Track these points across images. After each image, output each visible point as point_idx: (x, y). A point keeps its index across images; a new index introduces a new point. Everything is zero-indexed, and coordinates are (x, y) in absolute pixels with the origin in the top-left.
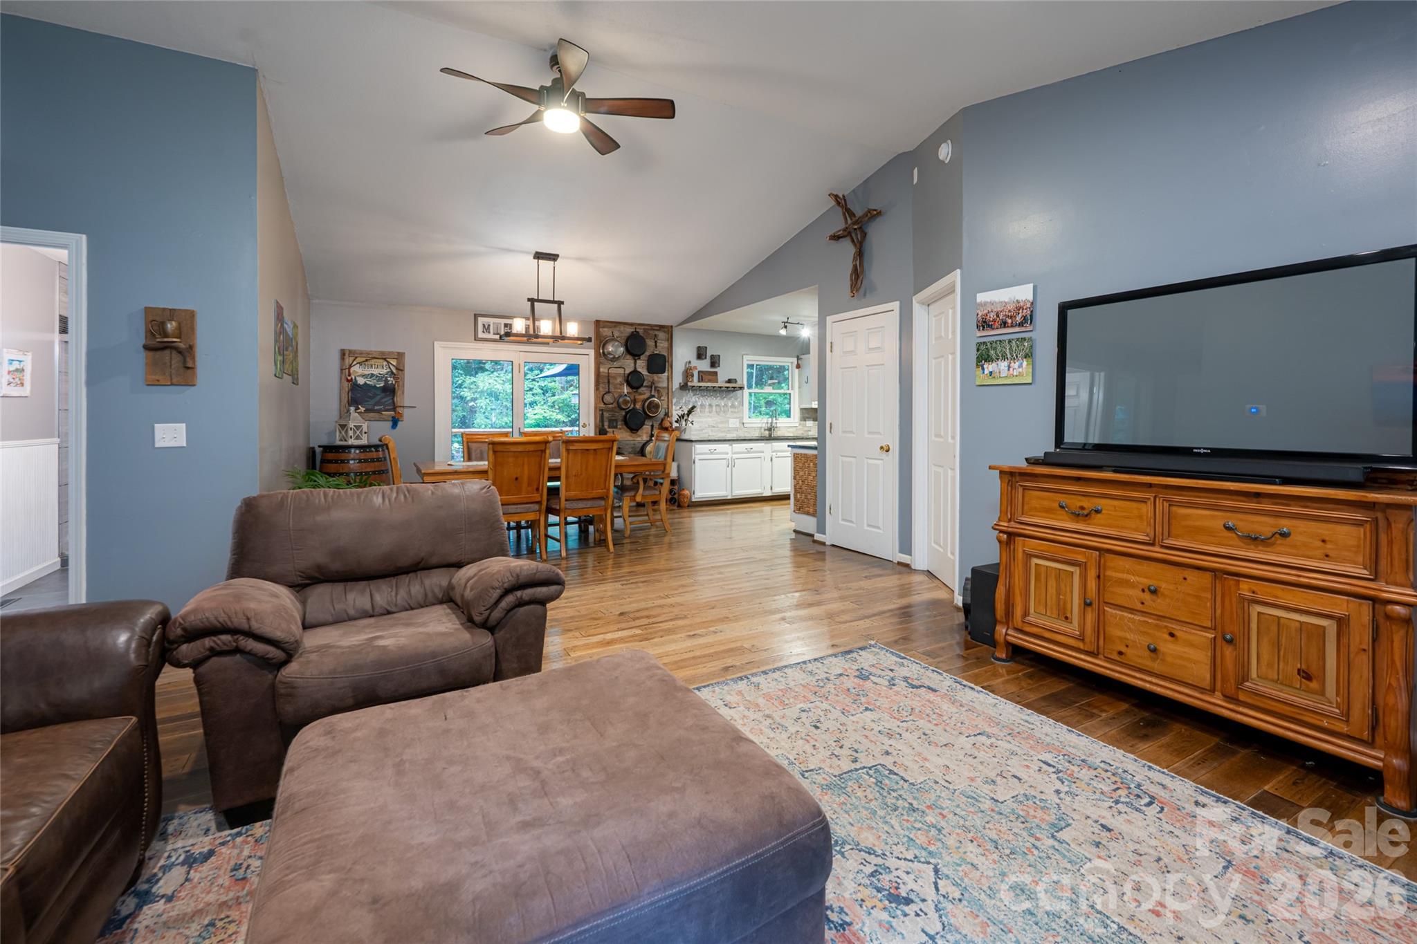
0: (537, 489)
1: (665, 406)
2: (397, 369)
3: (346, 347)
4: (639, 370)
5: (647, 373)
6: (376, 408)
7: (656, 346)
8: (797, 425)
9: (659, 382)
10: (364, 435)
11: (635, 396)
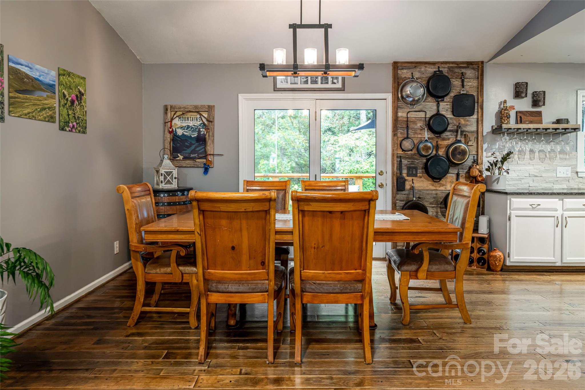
0: (263, 263)
1: (474, 152)
3: (169, 103)
4: (443, 113)
5: (452, 117)
6: (192, 156)
7: (463, 86)
9: (467, 125)
10: (174, 180)
11: (437, 142)
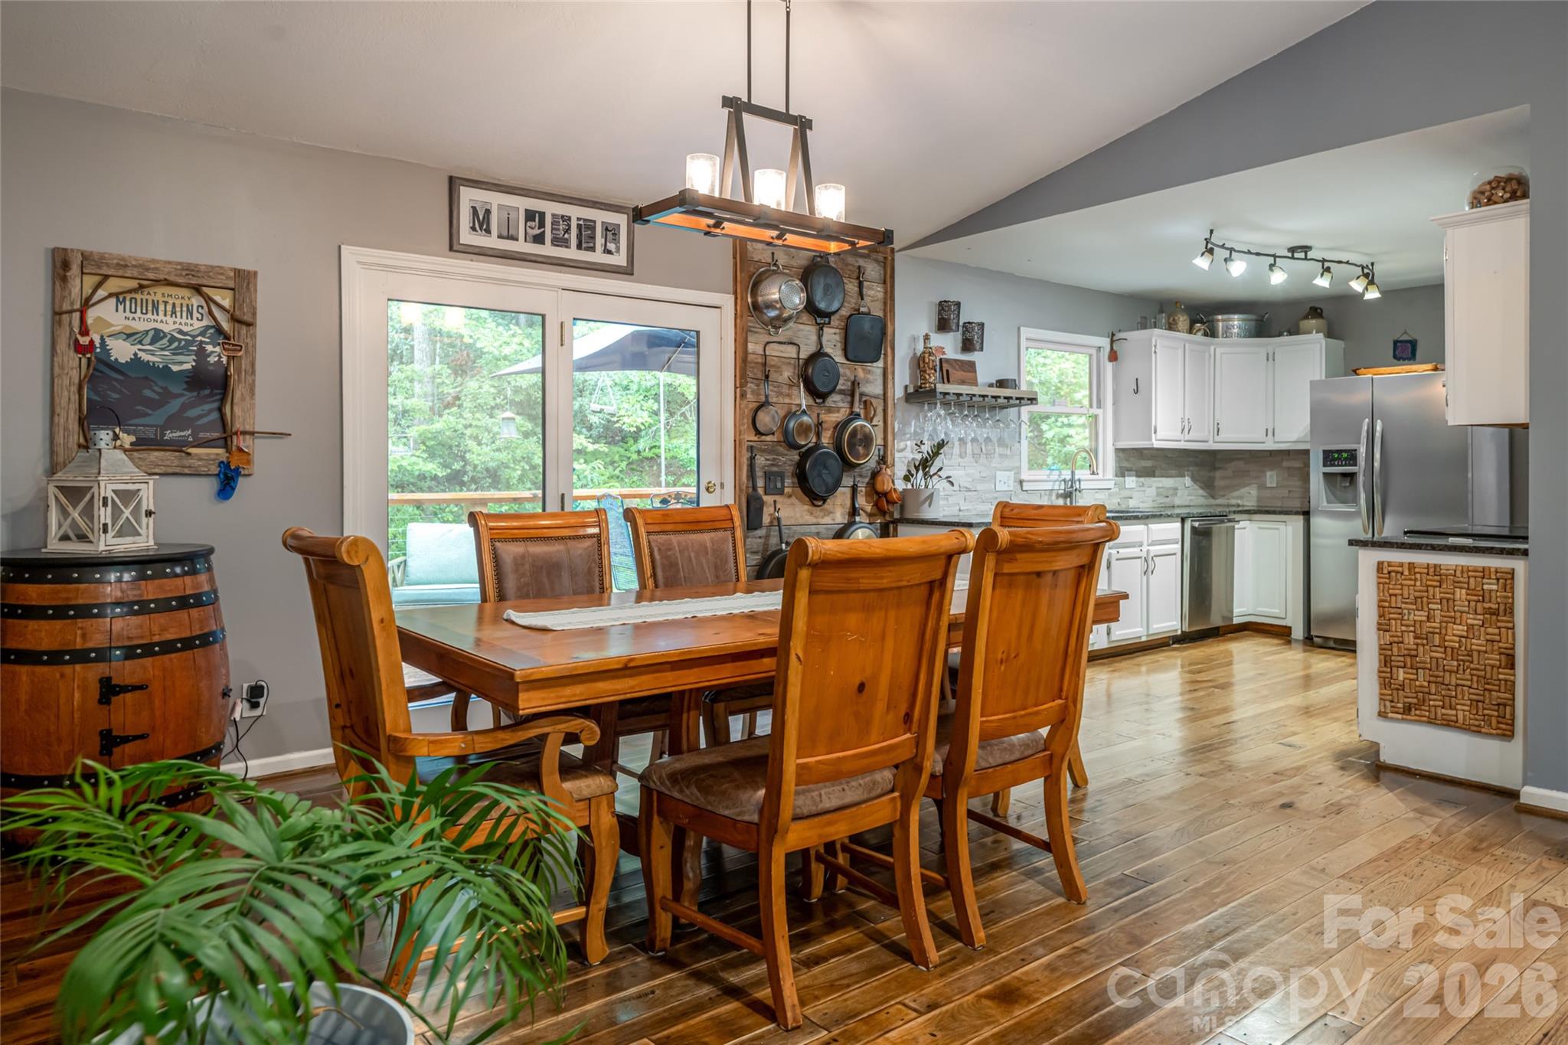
0: (907, 718)
1: (880, 441)
2: (234, 320)
3: (74, 243)
4: (828, 350)
5: (844, 361)
6: (169, 435)
7: (861, 295)
8: (1110, 484)
9: (868, 381)
10: (144, 520)
11: (818, 415)
